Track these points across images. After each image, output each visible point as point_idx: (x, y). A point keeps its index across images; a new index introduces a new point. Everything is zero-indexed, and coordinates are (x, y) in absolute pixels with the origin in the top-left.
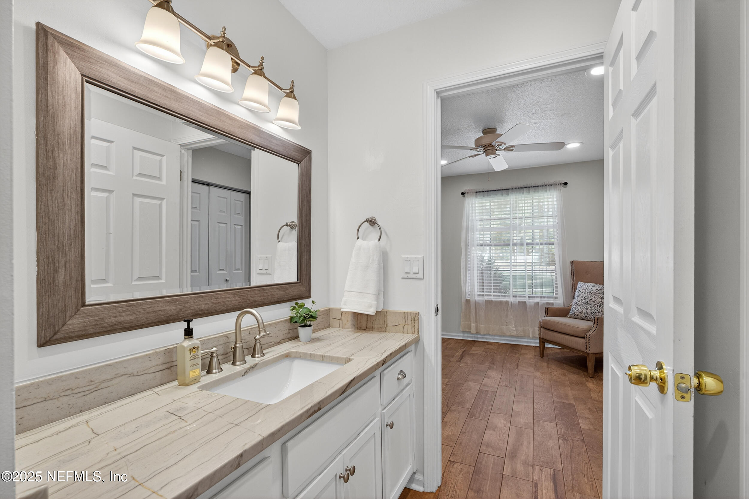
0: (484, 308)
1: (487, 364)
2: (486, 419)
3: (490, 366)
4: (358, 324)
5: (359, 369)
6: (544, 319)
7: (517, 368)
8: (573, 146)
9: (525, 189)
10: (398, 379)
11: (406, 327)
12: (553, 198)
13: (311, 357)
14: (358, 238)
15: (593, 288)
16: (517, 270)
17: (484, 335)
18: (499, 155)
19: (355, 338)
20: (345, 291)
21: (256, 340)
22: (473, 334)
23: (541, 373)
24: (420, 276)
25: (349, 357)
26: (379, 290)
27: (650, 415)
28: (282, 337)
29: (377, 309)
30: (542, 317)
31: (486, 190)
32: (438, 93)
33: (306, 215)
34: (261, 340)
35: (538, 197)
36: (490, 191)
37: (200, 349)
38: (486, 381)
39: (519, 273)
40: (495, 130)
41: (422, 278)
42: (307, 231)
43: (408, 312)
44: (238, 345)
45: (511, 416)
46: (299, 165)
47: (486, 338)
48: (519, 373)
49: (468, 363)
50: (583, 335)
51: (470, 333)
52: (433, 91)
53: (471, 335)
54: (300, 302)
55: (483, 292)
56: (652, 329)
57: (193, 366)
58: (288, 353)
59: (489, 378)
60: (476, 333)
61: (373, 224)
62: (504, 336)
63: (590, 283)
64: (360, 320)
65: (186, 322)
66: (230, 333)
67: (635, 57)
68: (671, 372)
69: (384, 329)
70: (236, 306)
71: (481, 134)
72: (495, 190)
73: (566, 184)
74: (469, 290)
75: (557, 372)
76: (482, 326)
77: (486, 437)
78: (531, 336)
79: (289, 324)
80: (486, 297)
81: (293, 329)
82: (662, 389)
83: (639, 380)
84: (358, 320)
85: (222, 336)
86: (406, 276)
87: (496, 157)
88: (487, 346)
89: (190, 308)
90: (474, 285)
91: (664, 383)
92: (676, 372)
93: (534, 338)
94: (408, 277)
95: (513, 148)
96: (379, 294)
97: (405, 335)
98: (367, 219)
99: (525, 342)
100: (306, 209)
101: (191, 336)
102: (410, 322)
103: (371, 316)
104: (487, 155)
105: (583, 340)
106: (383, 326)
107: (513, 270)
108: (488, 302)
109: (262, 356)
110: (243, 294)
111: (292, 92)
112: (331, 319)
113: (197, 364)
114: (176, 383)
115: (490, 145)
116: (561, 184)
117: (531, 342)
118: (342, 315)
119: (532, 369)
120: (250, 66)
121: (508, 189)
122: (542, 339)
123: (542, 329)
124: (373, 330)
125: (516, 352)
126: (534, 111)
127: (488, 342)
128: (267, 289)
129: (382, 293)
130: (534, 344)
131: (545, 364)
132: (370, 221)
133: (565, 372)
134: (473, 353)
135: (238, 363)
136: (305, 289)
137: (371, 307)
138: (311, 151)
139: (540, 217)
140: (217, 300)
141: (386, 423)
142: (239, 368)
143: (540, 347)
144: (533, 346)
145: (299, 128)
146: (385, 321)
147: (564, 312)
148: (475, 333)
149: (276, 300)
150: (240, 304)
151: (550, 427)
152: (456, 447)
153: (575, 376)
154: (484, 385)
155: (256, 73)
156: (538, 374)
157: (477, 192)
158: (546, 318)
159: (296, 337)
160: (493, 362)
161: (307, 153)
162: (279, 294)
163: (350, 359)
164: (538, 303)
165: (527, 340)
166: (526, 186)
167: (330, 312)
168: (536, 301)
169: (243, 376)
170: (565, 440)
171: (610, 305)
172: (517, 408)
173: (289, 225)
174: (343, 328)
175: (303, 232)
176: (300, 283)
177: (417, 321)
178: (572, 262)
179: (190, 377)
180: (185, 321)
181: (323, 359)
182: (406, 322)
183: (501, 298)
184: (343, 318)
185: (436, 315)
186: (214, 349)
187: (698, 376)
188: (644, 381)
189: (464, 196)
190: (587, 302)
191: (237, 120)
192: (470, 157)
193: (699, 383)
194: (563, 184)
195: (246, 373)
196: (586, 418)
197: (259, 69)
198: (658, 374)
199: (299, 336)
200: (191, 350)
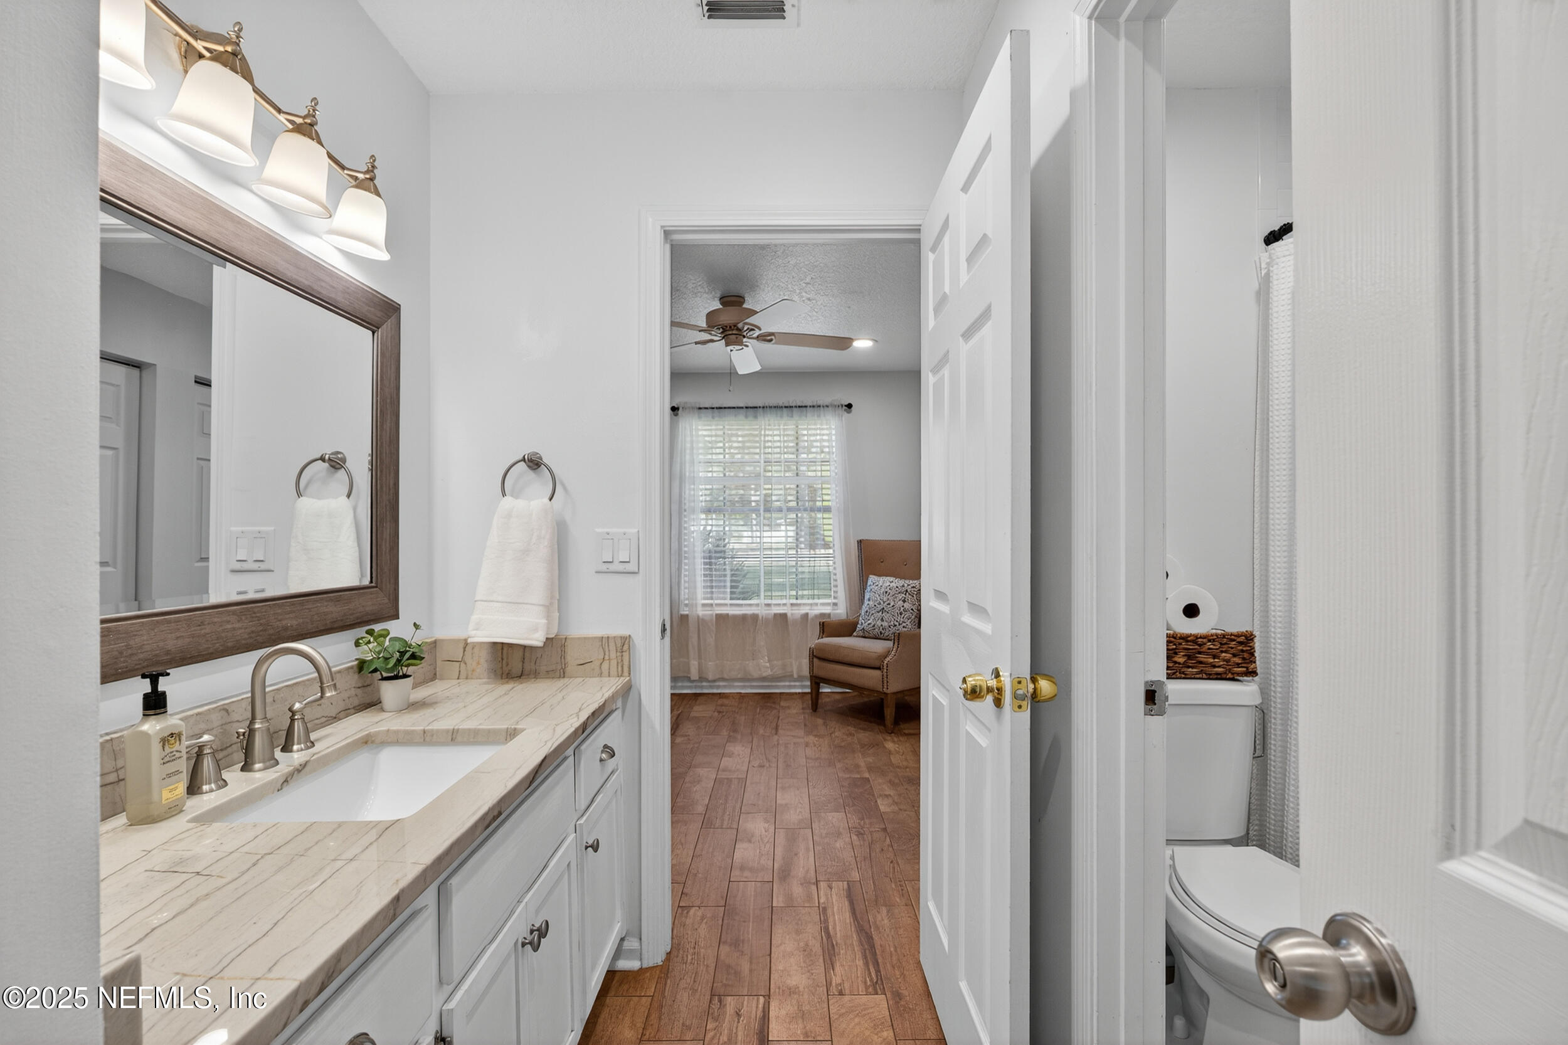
0: (714, 629)
1: (725, 733)
2: (735, 826)
3: (730, 736)
4: (502, 668)
5: (546, 742)
6: (819, 643)
7: (776, 734)
8: (862, 344)
9: (785, 410)
10: (601, 760)
11: (605, 665)
12: (830, 428)
13: (427, 739)
14: (504, 494)
15: (892, 585)
16: (771, 558)
17: (714, 681)
18: (747, 346)
19: (505, 694)
20: (476, 601)
21: (294, 713)
22: (694, 681)
23: (816, 736)
24: (632, 567)
25: (513, 727)
26: (552, 597)
27: (983, 741)
28: (342, 706)
29: (547, 634)
30: (814, 640)
31: (718, 406)
32: (667, 233)
33: (390, 442)
34: (307, 712)
35: (806, 427)
36: (725, 408)
37: (183, 738)
38: (726, 762)
39: (775, 562)
40: (742, 300)
41: (637, 571)
42: (392, 475)
43: (610, 636)
44: (257, 726)
45: (774, 813)
46: (376, 334)
47: (718, 687)
48: (781, 742)
49: (689, 735)
50: (877, 664)
51: (689, 679)
52: (660, 227)
53: (689, 684)
54: (377, 627)
55: (712, 599)
56: (987, 628)
57: (169, 776)
58: (368, 735)
59: (730, 757)
60: (700, 678)
61: (536, 467)
62: (749, 680)
63: (887, 576)
64: (507, 659)
65: (148, 680)
66: (233, 702)
67: (965, 260)
68: (1009, 679)
69: (561, 674)
70: (243, 642)
71: (716, 305)
72: (734, 408)
73: (849, 406)
74: (687, 596)
75: (841, 732)
76: (710, 663)
77: (737, 855)
78: (795, 676)
79: (356, 676)
80: (716, 608)
81: (364, 686)
82: (998, 703)
83: (974, 694)
84: (502, 659)
85: (213, 709)
86: (604, 567)
87: (743, 348)
88: (720, 702)
89: (141, 647)
90: (695, 588)
91: (1001, 695)
92: (1013, 677)
93: (801, 678)
94: (607, 569)
95: (773, 337)
96: (551, 604)
97: (605, 679)
98: (524, 457)
99: (784, 687)
100: (390, 429)
101: (163, 710)
102: (613, 655)
103: (532, 648)
104: (727, 345)
105: (877, 673)
106: (559, 667)
107: (764, 558)
108: (721, 618)
109: (308, 748)
110: (258, 615)
111: (372, 179)
112: (439, 663)
113: (178, 772)
114: (121, 820)
115: (734, 327)
116: (842, 406)
117: (794, 687)
118: (464, 651)
119: (801, 733)
120: (279, 111)
121: (756, 407)
122: (816, 677)
123: (815, 660)
124: (536, 677)
125: (771, 707)
126: (808, 280)
127: (720, 694)
128: (308, 601)
129: (557, 601)
130: (800, 688)
131: (820, 721)
132: (531, 460)
133: (852, 729)
134: (696, 717)
135: (257, 766)
136: (386, 601)
137: (536, 630)
138: (400, 305)
139: (810, 462)
140: (201, 630)
141: (585, 844)
142: (261, 776)
143: (811, 693)
144: (799, 693)
145: (385, 256)
146: (563, 656)
147: (847, 628)
148: (697, 678)
149: (329, 626)
150: (253, 635)
151: (836, 819)
152: (689, 882)
153: (867, 735)
154: (724, 771)
155: (298, 129)
156: (811, 739)
157: (700, 408)
158: (821, 640)
159: (372, 704)
160: (734, 728)
161: (391, 309)
162: (333, 610)
163: (515, 729)
164: (807, 614)
165: (787, 684)
166: (786, 405)
167: (435, 647)
168: (803, 612)
169: (278, 790)
170: (860, 834)
171: (931, 604)
172: (783, 798)
173: (329, 459)
174: (467, 678)
175: (384, 478)
176: (376, 587)
177: (627, 653)
178: (860, 542)
179: (164, 802)
180: (144, 676)
181: (454, 738)
182: (605, 654)
183: (743, 608)
184: (468, 658)
185: (663, 637)
186: (206, 738)
187: (1034, 680)
188: (979, 694)
189: (676, 415)
190: (883, 608)
191: (250, 226)
192: (696, 343)
193: (1035, 689)
194: (846, 406)
195: (286, 784)
196: (887, 796)
197: (306, 123)
198: (995, 683)
199: (379, 699)
200: (164, 741)
